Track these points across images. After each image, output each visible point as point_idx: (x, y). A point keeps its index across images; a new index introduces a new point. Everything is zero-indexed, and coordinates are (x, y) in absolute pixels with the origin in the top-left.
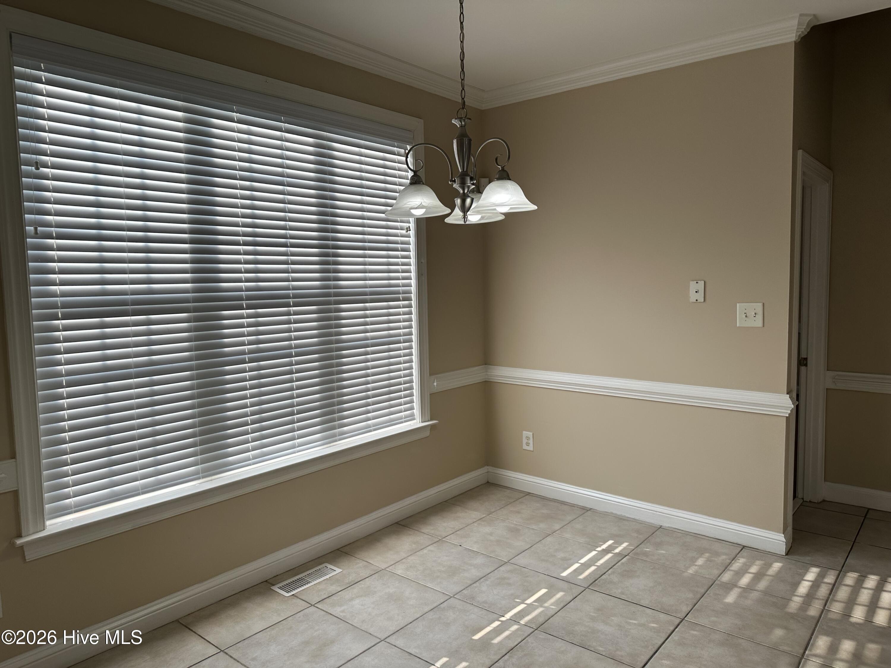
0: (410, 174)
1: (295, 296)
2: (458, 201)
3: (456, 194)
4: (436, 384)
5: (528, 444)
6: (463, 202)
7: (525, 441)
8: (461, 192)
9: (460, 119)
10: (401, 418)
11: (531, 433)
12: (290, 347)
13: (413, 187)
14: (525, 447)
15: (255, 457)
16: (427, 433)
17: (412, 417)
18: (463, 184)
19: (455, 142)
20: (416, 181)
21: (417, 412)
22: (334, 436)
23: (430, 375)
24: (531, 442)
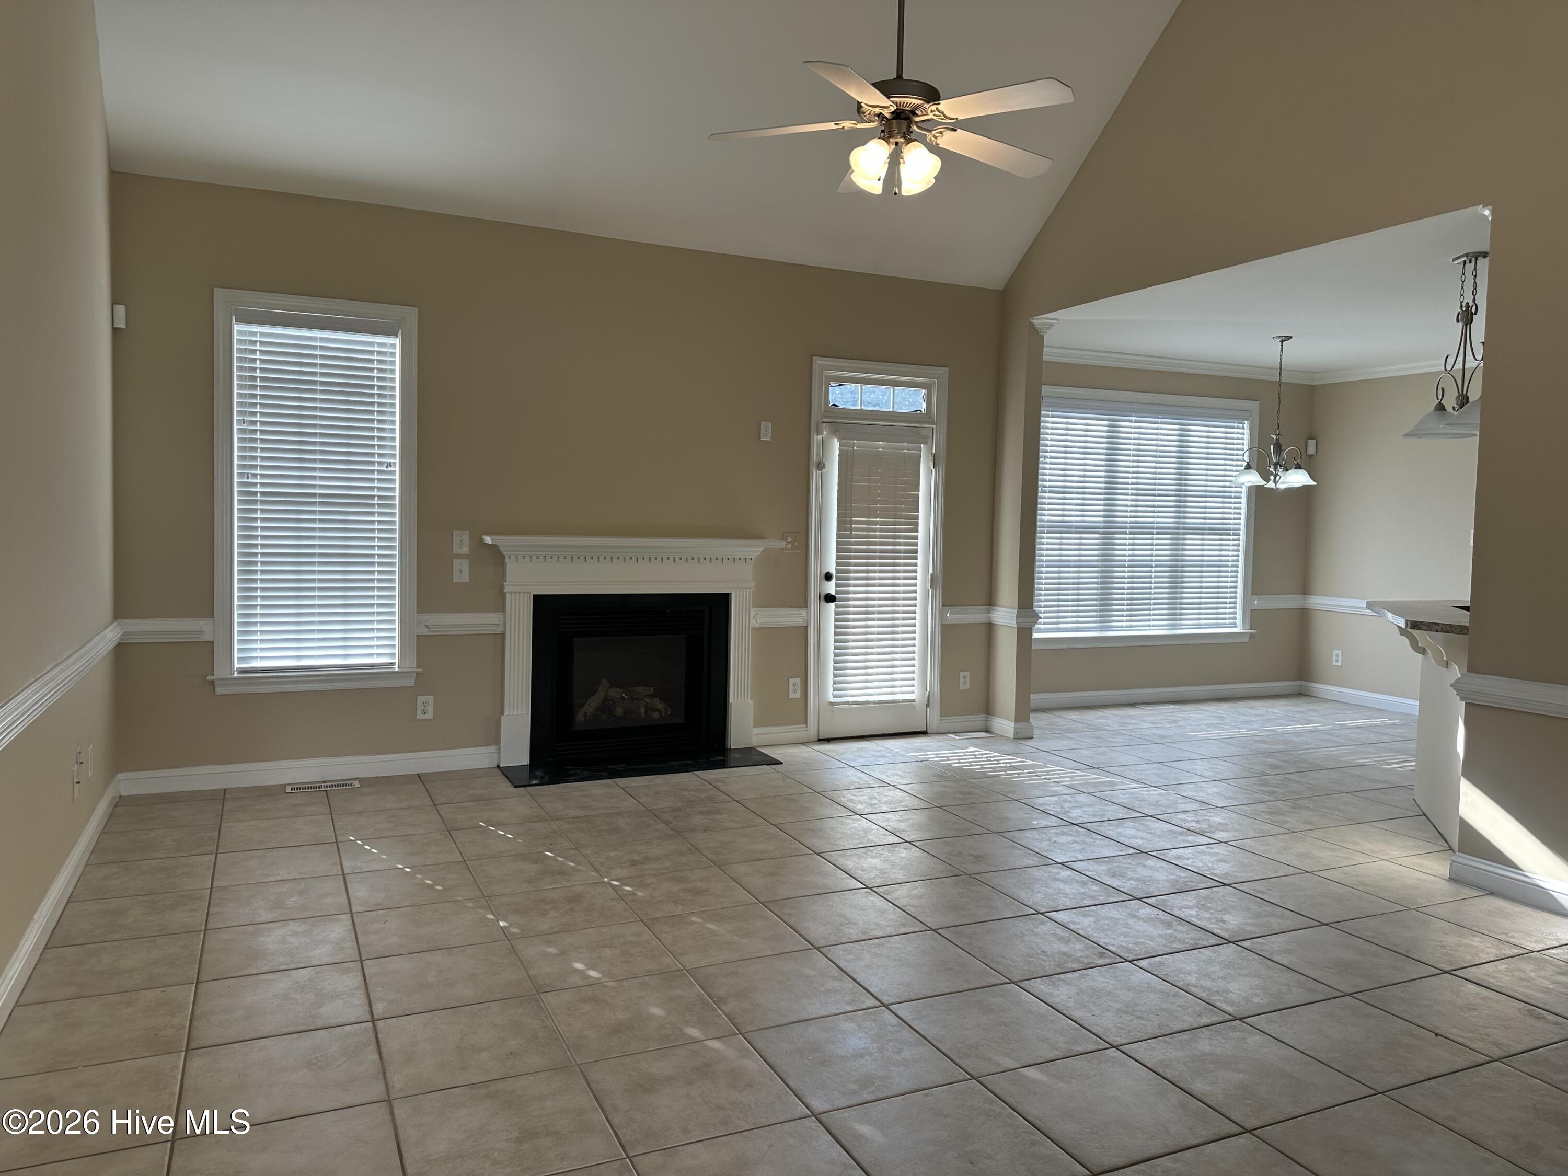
0: (1245, 464)
1: (1158, 528)
2: (1272, 478)
3: (1271, 473)
4: (1256, 603)
5: (1337, 661)
6: (1275, 478)
7: (1334, 658)
8: (1274, 472)
9: (1276, 435)
10: (1226, 624)
11: (1341, 652)
12: (1151, 561)
13: (1246, 471)
14: (1334, 663)
15: (1127, 626)
16: (1247, 640)
17: (1235, 625)
18: (1275, 469)
19: (1272, 446)
20: (1248, 467)
21: (1239, 621)
22: (1176, 625)
23: (1252, 595)
24: (1340, 659)
